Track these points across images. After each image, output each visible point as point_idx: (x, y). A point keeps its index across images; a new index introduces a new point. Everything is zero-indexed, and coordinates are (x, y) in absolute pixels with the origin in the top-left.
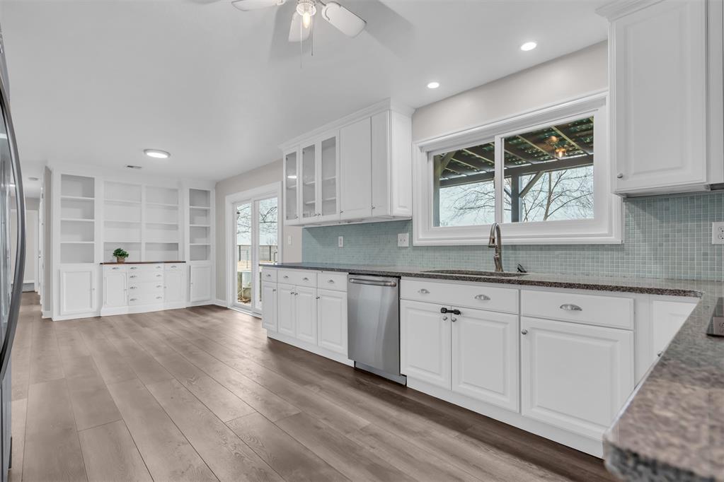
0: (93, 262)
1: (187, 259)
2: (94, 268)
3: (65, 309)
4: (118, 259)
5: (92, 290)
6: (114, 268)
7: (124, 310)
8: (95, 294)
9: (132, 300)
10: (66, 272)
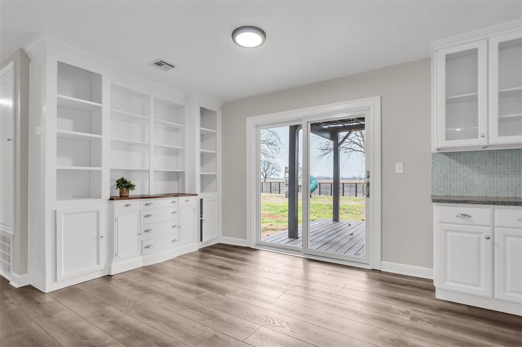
0: (100, 197)
1: (198, 191)
2: (102, 204)
3: (62, 273)
4: (121, 193)
5: (99, 237)
6: (127, 206)
7: (138, 262)
8: (103, 243)
9: (147, 247)
10: (65, 214)
